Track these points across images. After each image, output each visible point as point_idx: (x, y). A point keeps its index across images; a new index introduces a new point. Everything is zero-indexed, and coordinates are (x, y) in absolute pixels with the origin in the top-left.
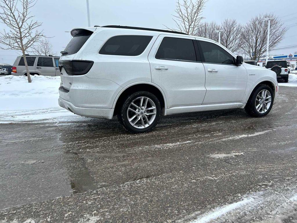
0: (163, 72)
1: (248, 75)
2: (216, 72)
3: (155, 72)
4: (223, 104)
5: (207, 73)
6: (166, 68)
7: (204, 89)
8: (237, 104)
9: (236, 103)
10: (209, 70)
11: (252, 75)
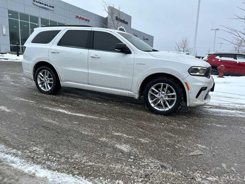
0: (56, 54)
1: (135, 64)
2: (98, 58)
3: (51, 54)
4: (109, 89)
5: (90, 58)
6: (58, 52)
7: (87, 71)
8: (126, 93)
9: (124, 91)
10: (91, 55)
11: (141, 64)
